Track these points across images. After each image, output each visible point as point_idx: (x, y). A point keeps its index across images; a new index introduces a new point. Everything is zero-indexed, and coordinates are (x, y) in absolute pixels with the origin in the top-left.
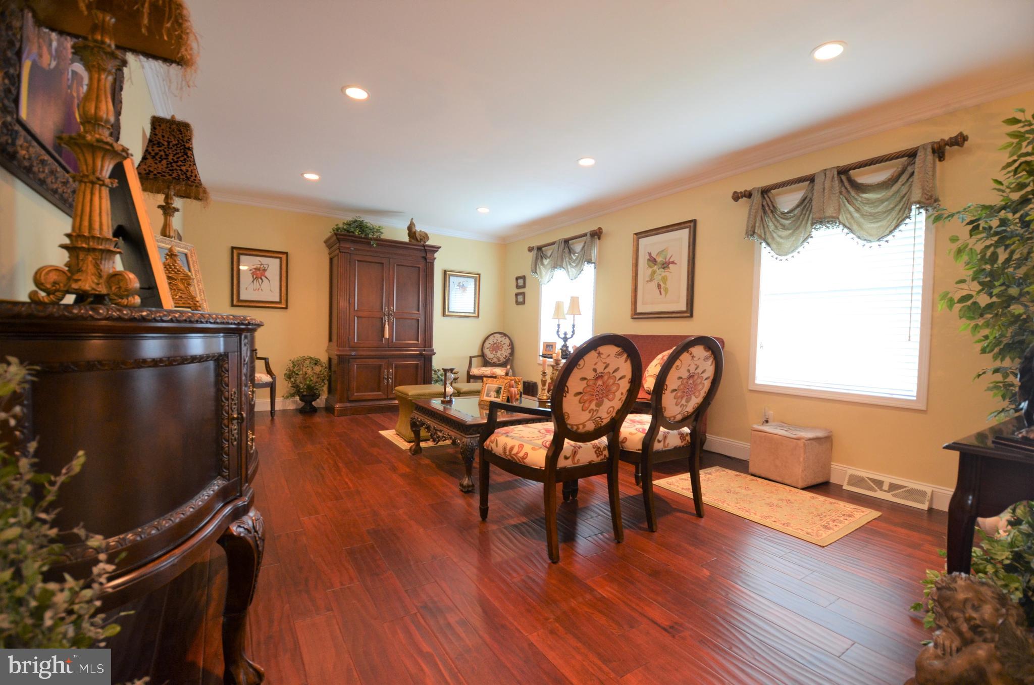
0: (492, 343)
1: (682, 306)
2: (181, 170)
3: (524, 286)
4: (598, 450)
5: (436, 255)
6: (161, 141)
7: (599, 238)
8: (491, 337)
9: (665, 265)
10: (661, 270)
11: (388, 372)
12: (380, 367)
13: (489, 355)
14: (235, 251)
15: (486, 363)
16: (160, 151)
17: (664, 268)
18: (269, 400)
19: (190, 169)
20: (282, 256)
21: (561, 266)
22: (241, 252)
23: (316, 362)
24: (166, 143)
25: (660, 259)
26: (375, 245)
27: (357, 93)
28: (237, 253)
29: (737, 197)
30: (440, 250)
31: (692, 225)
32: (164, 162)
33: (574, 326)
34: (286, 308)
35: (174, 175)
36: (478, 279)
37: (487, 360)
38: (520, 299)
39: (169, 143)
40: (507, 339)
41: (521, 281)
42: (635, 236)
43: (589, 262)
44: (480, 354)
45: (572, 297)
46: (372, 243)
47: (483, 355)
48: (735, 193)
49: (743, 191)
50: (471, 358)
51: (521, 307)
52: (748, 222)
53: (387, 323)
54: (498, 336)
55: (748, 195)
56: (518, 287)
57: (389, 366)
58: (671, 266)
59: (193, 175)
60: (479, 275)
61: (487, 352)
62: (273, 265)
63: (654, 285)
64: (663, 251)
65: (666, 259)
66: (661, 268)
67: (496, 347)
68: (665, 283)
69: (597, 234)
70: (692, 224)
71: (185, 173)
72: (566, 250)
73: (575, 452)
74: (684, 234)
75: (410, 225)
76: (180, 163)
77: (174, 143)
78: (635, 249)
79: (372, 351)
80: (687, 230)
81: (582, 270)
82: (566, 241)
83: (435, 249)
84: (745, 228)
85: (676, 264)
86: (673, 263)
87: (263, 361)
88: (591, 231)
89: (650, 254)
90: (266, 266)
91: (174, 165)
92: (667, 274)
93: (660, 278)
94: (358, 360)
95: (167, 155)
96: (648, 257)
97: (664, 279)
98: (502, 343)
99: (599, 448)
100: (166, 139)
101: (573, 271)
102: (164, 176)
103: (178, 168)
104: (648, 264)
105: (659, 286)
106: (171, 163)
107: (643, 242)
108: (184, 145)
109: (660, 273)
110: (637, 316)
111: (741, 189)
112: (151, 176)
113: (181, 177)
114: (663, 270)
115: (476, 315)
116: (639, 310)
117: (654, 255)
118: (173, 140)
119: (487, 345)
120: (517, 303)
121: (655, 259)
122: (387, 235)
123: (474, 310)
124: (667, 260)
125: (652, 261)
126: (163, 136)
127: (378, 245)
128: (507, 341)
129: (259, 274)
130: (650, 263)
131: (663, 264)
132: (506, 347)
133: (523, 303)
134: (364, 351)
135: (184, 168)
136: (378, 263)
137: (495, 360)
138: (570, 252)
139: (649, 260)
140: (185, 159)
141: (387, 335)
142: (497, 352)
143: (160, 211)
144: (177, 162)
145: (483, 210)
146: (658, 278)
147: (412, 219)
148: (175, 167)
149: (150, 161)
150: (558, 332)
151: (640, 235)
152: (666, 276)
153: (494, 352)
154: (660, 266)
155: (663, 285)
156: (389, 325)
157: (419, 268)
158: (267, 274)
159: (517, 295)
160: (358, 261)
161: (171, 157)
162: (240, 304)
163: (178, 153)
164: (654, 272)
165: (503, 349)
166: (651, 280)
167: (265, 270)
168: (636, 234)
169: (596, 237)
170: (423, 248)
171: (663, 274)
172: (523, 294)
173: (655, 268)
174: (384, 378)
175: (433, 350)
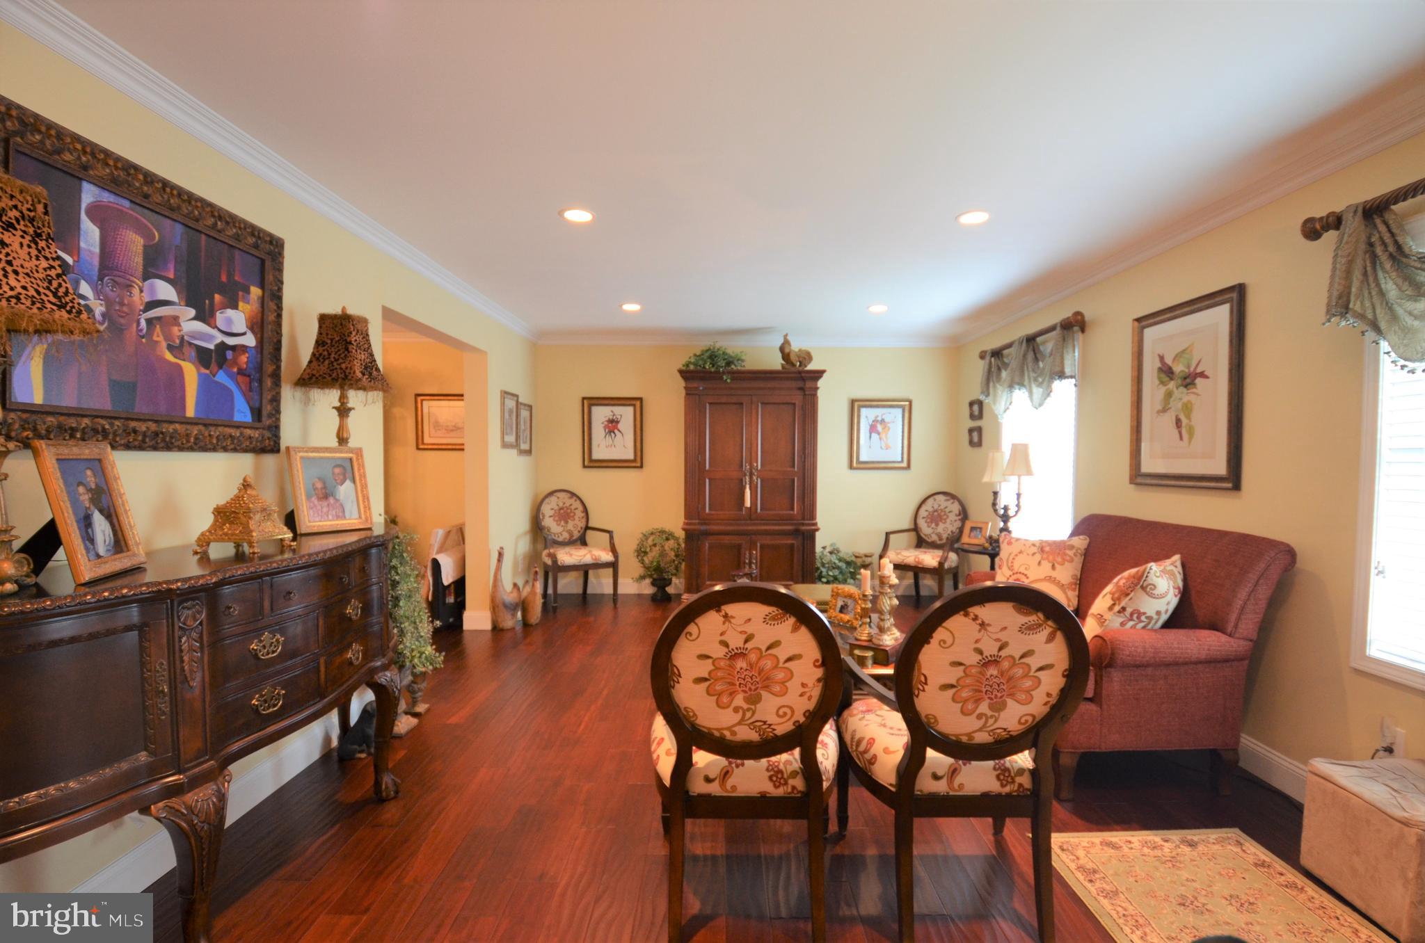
0: (931, 509)
1: (1219, 467)
2: (341, 369)
3: (980, 416)
4: (777, 776)
5: (820, 383)
6: (326, 340)
7: (1083, 331)
8: (930, 501)
9: (1188, 380)
10: (1182, 389)
11: (751, 554)
12: (739, 547)
13: (926, 529)
14: (585, 401)
15: (921, 543)
16: (324, 350)
17: (1186, 386)
18: (611, 581)
19: (349, 366)
20: (635, 402)
21: (1021, 385)
22: (593, 402)
23: (669, 536)
24: (329, 342)
25: (1178, 368)
26: (729, 381)
27: (579, 216)
28: (591, 402)
29: (1312, 230)
30: (825, 375)
31: (1237, 296)
32: (327, 362)
33: (1019, 495)
34: (641, 467)
35: (334, 375)
36: (908, 408)
37: (922, 538)
38: (976, 438)
39: (332, 340)
40: (956, 504)
41: (977, 409)
42: (1136, 323)
43: (1062, 375)
44: (912, 527)
45: (1013, 445)
46: (725, 377)
47: (916, 529)
48: (1310, 220)
49: (1324, 214)
50: (888, 534)
51: (976, 450)
52: (1331, 285)
53: (748, 486)
54: (941, 498)
55: (1335, 222)
56: (972, 417)
57: (752, 545)
58: (1199, 381)
59: (352, 372)
60: (910, 402)
61: (922, 524)
62: (626, 415)
63: (1169, 418)
64: (1183, 351)
65: (1189, 367)
66: (1182, 385)
67: (936, 517)
68: (1188, 417)
69: (1074, 325)
70: (1234, 295)
71: (345, 372)
72: (1030, 356)
73: (727, 772)
74: (1221, 315)
75: (783, 344)
76: (341, 361)
77: (337, 339)
78: (1136, 349)
79: (731, 525)
80: (1226, 307)
81: (1051, 391)
82: (1031, 340)
83: (819, 374)
84: (1325, 301)
85: (1207, 377)
86: (1202, 375)
87: (608, 535)
88: (1064, 320)
89: (1162, 358)
90: (619, 417)
91: (335, 364)
92: (1192, 398)
93: (1180, 405)
94: (711, 537)
95: (330, 354)
96: (1159, 365)
97: (1188, 408)
98: (947, 510)
99: (780, 772)
100: (329, 337)
101: (1038, 392)
102: (325, 378)
103: (338, 367)
104: (1159, 378)
105: (1178, 422)
106: (332, 362)
107: (1149, 333)
108: (346, 340)
109: (1181, 395)
110: (1138, 477)
111: (1320, 212)
112: (314, 379)
113: (340, 376)
114: (1185, 390)
115: (905, 465)
116: (1146, 467)
117: (1169, 361)
118: (335, 336)
119: (923, 513)
120: (971, 443)
121: (1170, 368)
122: (750, 364)
123: (902, 458)
124: (1192, 369)
125: (1166, 372)
126: (327, 334)
127: (733, 379)
128: (956, 507)
129: (612, 426)
130: (1163, 375)
131: (1185, 378)
132: (952, 517)
133: (979, 444)
134: (718, 524)
135: (343, 366)
136: (735, 404)
137: (934, 538)
138: (1036, 360)
139: (1160, 370)
140: (346, 356)
141: (748, 503)
142: (937, 525)
143: (335, 413)
144: (338, 360)
145: (878, 309)
146: (1176, 405)
147: (786, 335)
148: (336, 366)
149: (315, 363)
150: (994, 504)
151: (1144, 321)
152: (1189, 402)
153: (933, 525)
154: (1179, 381)
155: (1184, 421)
156: (750, 489)
157: (794, 404)
158: (620, 426)
159: (971, 431)
160: (710, 404)
161: (333, 355)
162: (592, 465)
163: (339, 350)
164: (1169, 395)
165: (948, 521)
166: (1164, 410)
167: (618, 422)
168: (1138, 320)
169: (1076, 328)
170: (799, 375)
171: (1185, 399)
172: (979, 430)
173: (1172, 385)
174: (745, 563)
175: (815, 524)
